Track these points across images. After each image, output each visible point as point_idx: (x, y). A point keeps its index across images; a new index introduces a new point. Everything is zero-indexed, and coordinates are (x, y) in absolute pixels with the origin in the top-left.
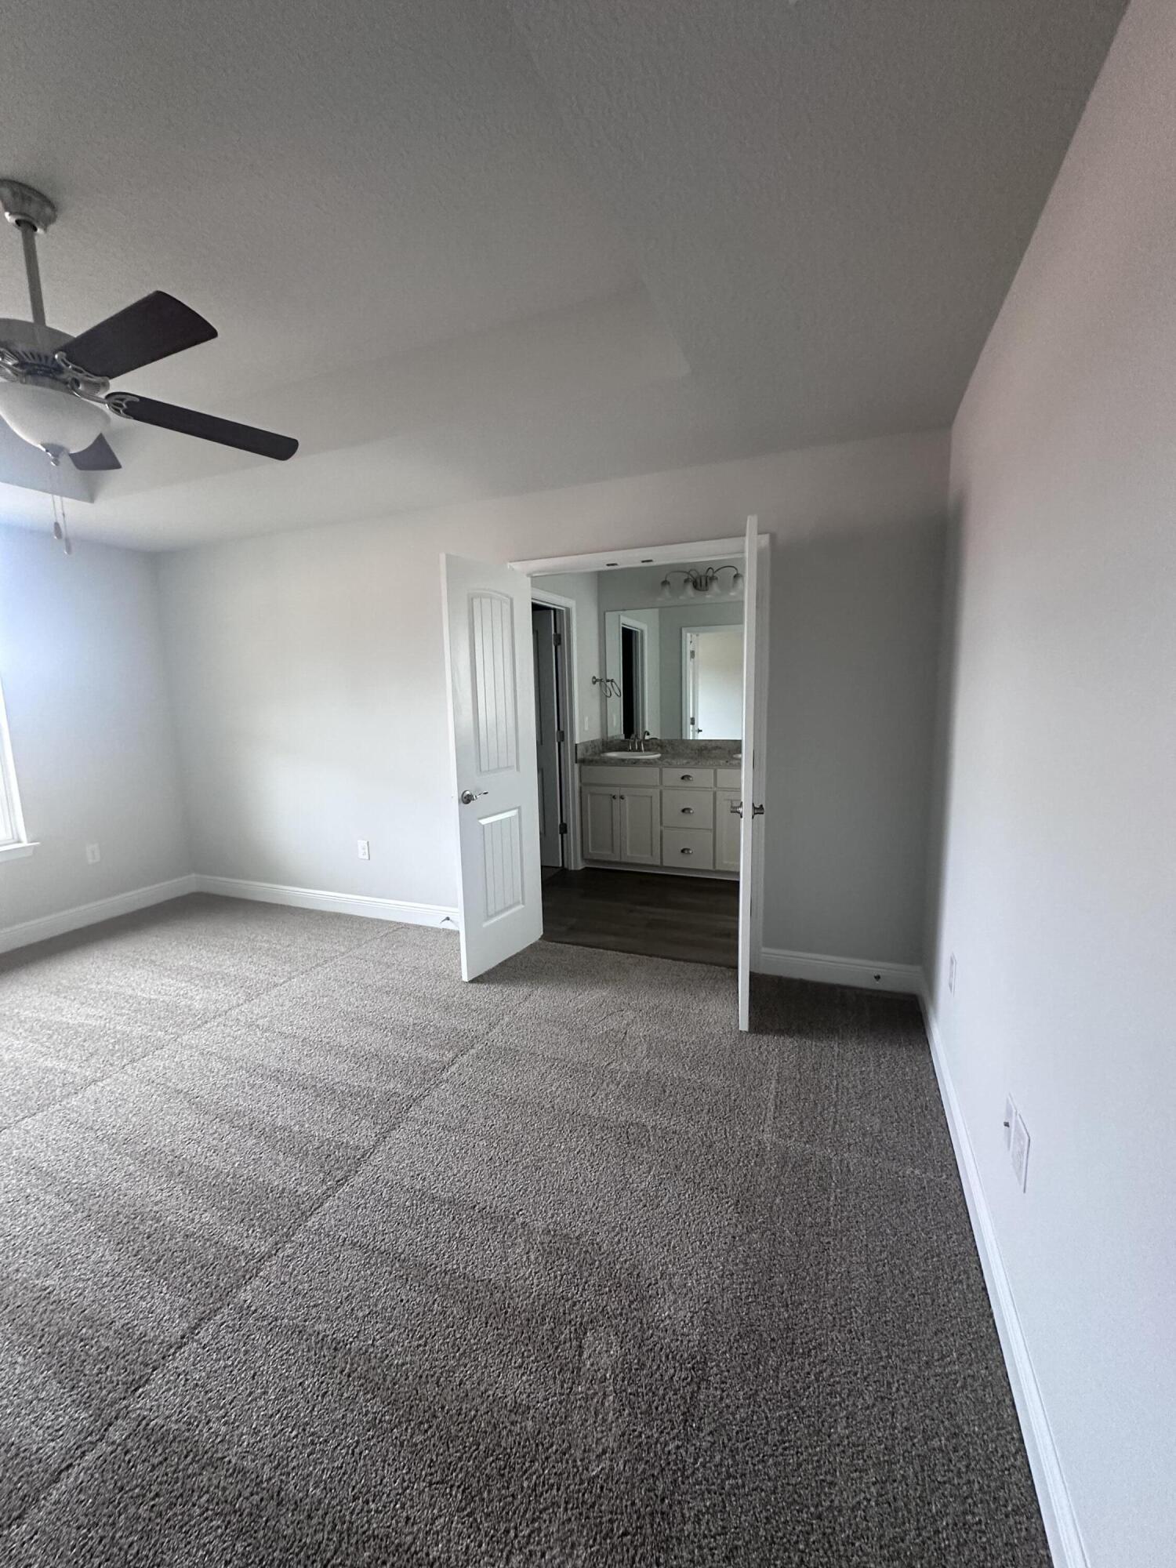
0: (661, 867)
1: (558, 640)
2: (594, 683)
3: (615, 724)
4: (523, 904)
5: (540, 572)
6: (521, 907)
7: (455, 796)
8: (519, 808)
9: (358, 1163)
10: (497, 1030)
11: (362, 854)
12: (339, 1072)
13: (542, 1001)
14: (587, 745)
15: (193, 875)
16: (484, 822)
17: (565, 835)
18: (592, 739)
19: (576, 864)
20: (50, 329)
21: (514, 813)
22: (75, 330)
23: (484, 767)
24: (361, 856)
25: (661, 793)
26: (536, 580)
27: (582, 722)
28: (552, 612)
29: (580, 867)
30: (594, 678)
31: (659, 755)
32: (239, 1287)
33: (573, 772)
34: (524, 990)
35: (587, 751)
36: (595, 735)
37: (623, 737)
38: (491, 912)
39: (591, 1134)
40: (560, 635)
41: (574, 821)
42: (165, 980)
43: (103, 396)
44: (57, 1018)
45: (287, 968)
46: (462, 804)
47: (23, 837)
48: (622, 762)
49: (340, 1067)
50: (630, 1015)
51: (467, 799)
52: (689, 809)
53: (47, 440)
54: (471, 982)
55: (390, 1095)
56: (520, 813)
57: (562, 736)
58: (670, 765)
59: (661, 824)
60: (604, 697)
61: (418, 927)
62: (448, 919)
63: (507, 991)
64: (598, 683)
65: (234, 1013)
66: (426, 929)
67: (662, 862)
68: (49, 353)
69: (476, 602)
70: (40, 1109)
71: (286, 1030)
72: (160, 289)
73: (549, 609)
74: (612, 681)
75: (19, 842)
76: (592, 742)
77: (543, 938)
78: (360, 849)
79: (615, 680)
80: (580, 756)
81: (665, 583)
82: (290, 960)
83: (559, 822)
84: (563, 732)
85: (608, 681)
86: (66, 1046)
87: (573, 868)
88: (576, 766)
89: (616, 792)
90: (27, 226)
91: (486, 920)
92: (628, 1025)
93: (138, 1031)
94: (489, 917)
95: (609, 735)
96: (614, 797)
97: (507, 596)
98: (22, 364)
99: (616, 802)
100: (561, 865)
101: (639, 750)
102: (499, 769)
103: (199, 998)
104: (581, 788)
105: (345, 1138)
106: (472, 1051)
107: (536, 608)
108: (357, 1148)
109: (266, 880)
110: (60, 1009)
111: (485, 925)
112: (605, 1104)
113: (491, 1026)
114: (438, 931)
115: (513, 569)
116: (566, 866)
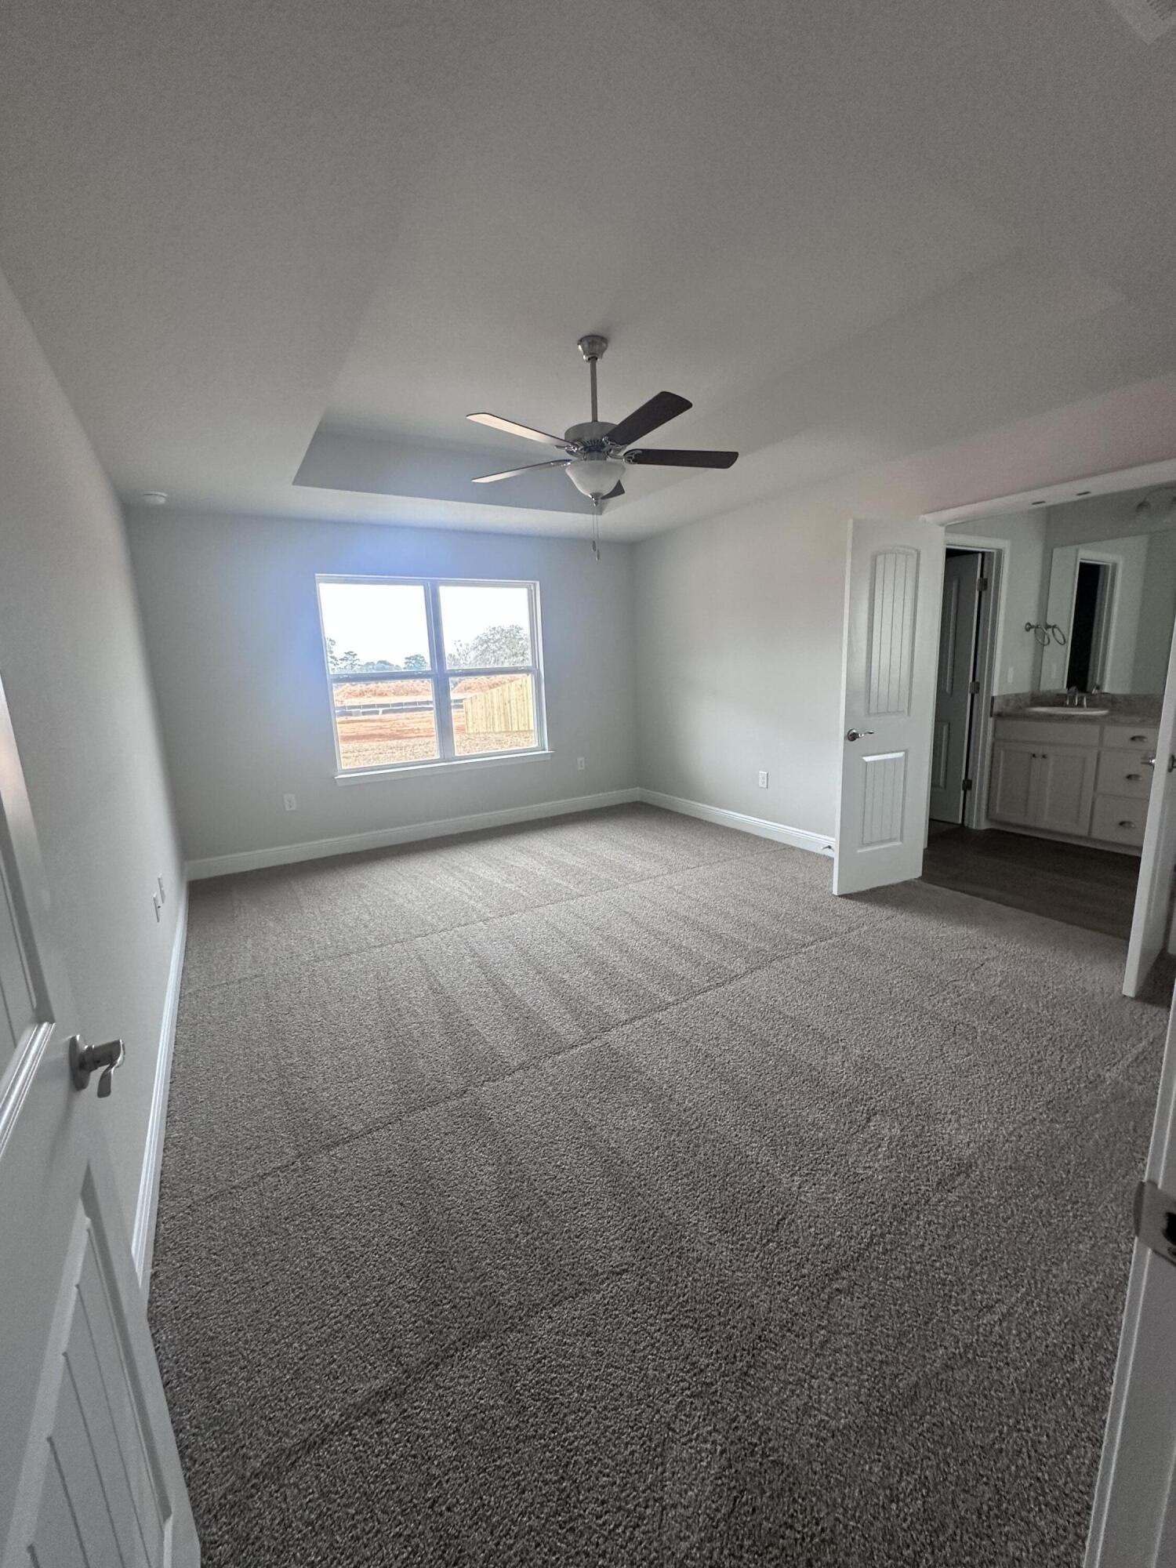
0: (1088, 838)
1: (984, 584)
2: (1028, 630)
3: (1053, 676)
4: (902, 839)
5: (956, 520)
6: (898, 843)
7: (842, 734)
8: (906, 752)
9: (731, 980)
10: (855, 933)
11: (762, 783)
12: (726, 929)
13: (904, 924)
14: (1007, 699)
15: (638, 788)
16: (867, 759)
17: (968, 792)
18: (1017, 692)
19: (979, 822)
20: (602, 423)
21: (901, 754)
22: (617, 420)
23: (873, 710)
24: (760, 784)
25: (1099, 755)
26: (950, 528)
27: (1004, 673)
28: (980, 556)
29: (984, 826)
30: (1029, 624)
31: (1104, 712)
32: (656, 1011)
33: (986, 727)
34: (889, 912)
35: (1007, 705)
36: (1024, 688)
37: (1064, 690)
38: (867, 840)
39: (920, 1018)
40: (986, 580)
41: (982, 775)
42: (619, 851)
43: (622, 454)
44: (562, 860)
45: (697, 859)
46: (848, 742)
47: (547, 747)
48: (1049, 717)
49: (728, 926)
50: (994, 953)
51: (852, 737)
52: (1137, 776)
53: (596, 490)
54: (840, 896)
55: (758, 951)
56: (906, 755)
57: (977, 687)
58: (1115, 722)
59: (1095, 789)
60: (1040, 646)
61: (802, 850)
62: (830, 847)
63: (871, 909)
64: (1032, 630)
65: (661, 878)
66: (810, 853)
67: (1090, 832)
68: (599, 438)
69: (880, 559)
70: (556, 902)
71: (694, 896)
72: (664, 390)
73: (978, 552)
74: (1054, 627)
75: (544, 750)
76: (1016, 695)
77: (920, 878)
78: (760, 777)
79: (1059, 625)
80: (996, 709)
81: (1141, 506)
82: (699, 854)
83: (963, 778)
84: (978, 684)
85: (1048, 627)
86: (567, 875)
87: (974, 827)
88: (991, 720)
89: (1038, 750)
90: (593, 359)
91: (861, 847)
92: (988, 959)
93: (603, 876)
94: (864, 845)
95: (1041, 689)
96: (1034, 756)
97: (914, 549)
98: (585, 448)
99: (1037, 762)
100: (960, 822)
101: (1080, 705)
102: (888, 713)
103: (638, 866)
104: (993, 745)
105: (725, 964)
106: (829, 941)
107: (951, 554)
108: (733, 971)
109: (687, 797)
110: (562, 855)
111: (859, 851)
112: (940, 1004)
113: (850, 930)
114: (818, 856)
115: (925, 521)
116: (966, 822)
